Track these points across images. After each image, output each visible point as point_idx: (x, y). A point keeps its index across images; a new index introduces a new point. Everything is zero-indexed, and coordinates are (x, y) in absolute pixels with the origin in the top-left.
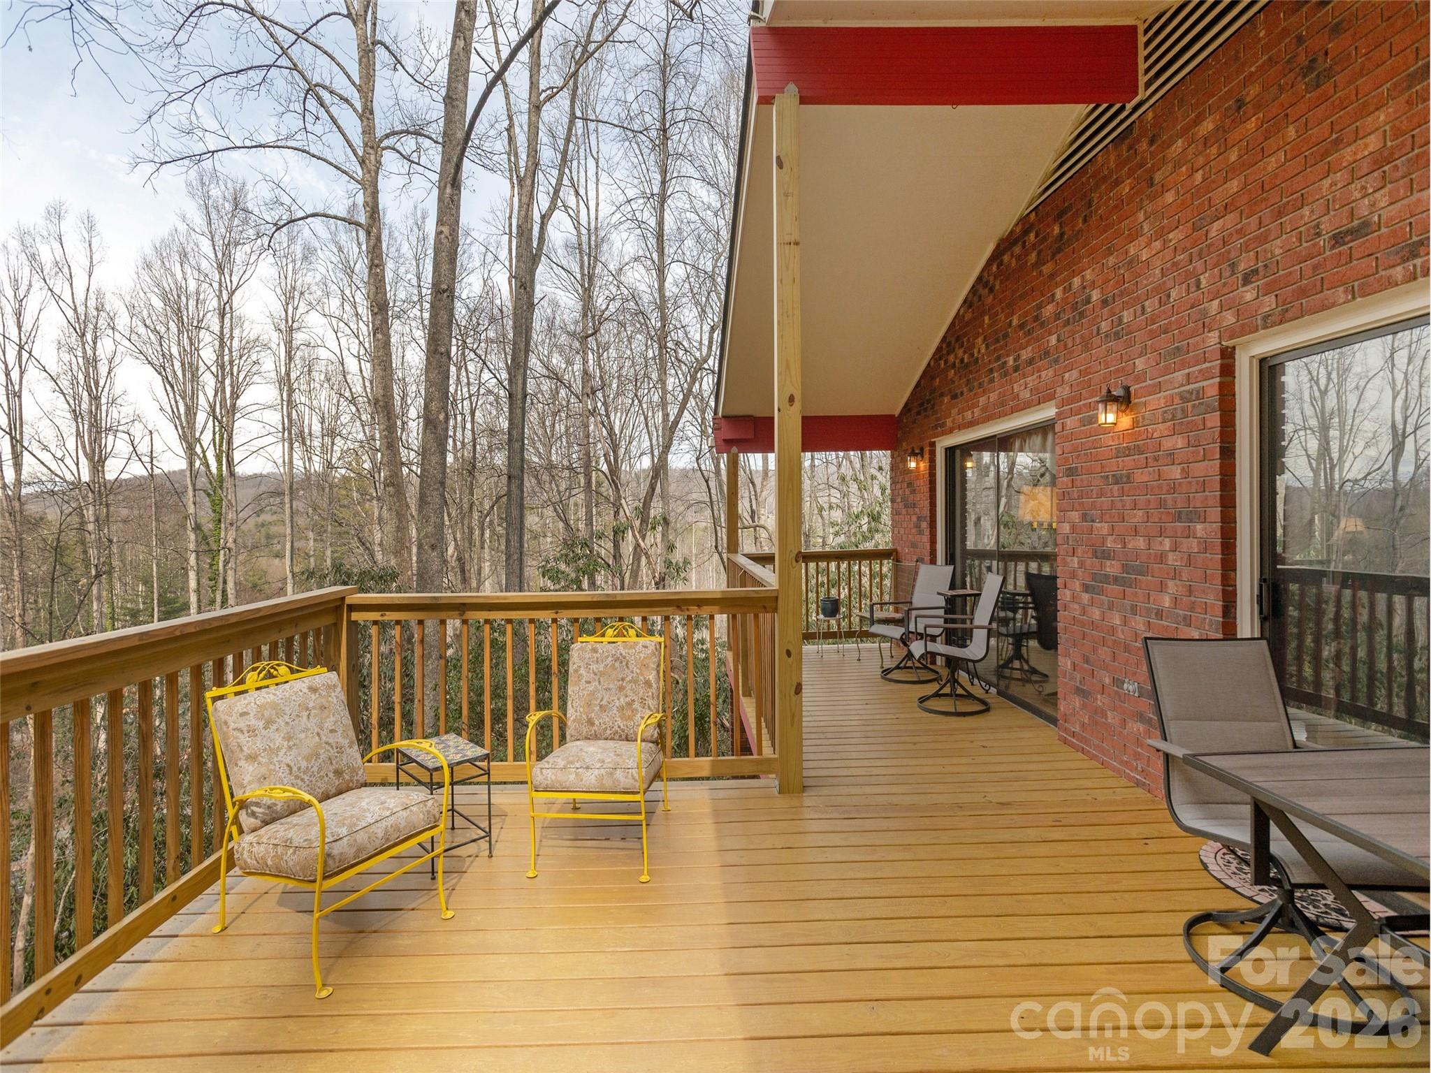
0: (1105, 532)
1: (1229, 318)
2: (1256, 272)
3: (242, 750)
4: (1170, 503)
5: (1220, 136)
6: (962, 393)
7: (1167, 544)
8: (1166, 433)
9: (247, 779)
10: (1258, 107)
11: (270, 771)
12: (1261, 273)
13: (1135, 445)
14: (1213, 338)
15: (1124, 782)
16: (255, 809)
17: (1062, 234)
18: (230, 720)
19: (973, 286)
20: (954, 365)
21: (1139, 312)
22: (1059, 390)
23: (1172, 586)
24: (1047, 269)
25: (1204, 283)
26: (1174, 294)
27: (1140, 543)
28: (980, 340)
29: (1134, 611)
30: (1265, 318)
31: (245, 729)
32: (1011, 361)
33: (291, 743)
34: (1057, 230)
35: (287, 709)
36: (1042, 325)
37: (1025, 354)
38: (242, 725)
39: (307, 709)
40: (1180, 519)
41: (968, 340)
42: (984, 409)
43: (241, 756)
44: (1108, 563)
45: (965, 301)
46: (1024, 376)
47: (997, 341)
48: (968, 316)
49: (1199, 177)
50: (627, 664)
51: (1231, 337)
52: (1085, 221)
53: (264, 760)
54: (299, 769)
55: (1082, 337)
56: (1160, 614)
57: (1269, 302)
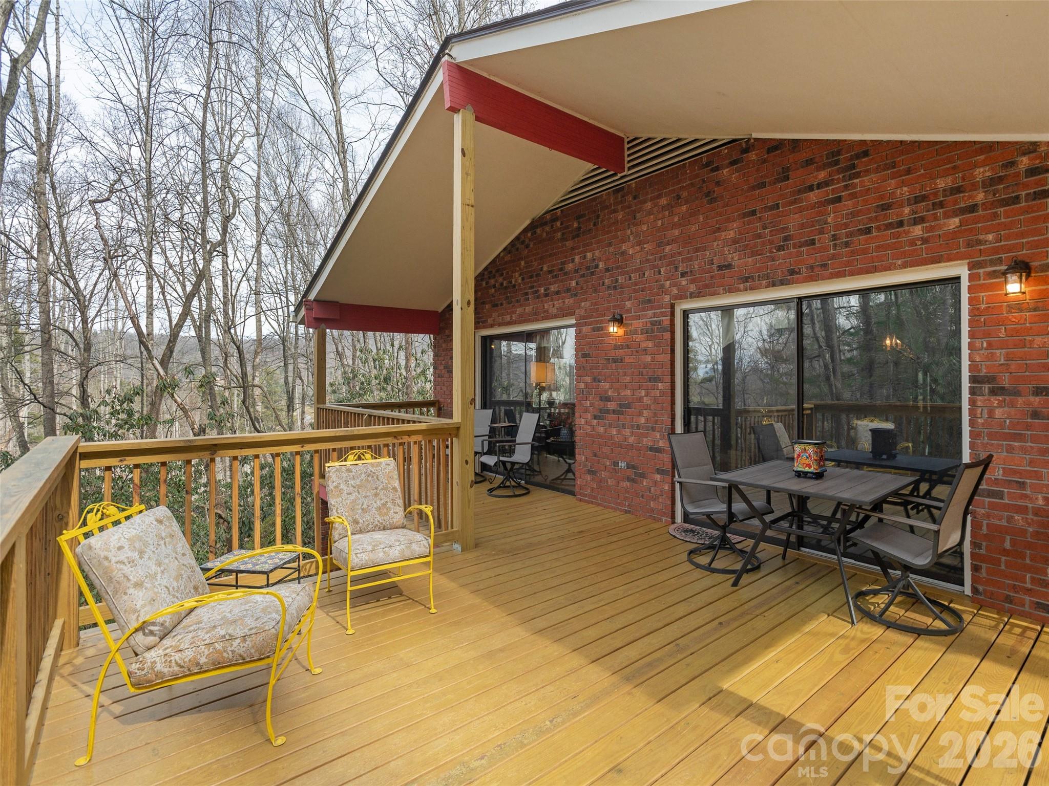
0: (607, 387)
1: (675, 291)
2: (686, 273)
3: (129, 580)
4: (645, 373)
5: (669, 207)
6: (502, 304)
7: (643, 393)
8: (643, 339)
9: (139, 604)
10: (687, 202)
11: (155, 593)
12: (689, 274)
13: (626, 345)
14: (667, 298)
15: (618, 513)
16: (152, 628)
17: (579, 228)
18: (110, 555)
19: (512, 242)
20: (494, 286)
21: (628, 279)
22: (577, 311)
23: (645, 413)
24: (569, 244)
25: (662, 272)
26: (647, 274)
27: (628, 392)
28: (517, 274)
29: (624, 426)
30: (691, 294)
31: (126, 561)
32: (542, 290)
33: (162, 568)
34: (576, 225)
35: (149, 539)
36: (566, 274)
37: (553, 288)
38: (122, 558)
39: (162, 539)
40: (650, 381)
41: (507, 273)
42: (521, 316)
43: (128, 585)
44: (609, 403)
45: (505, 249)
46: (552, 300)
47: (531, 277)
48: (508, 258)
49: (659, 223)
50: (377, 478)
51: (676, 299)
52: (595, 225)
53: (149, 585)
54: (173, 588)
55: (592, 284)
56: (638, 427)
57: (693, 288)
